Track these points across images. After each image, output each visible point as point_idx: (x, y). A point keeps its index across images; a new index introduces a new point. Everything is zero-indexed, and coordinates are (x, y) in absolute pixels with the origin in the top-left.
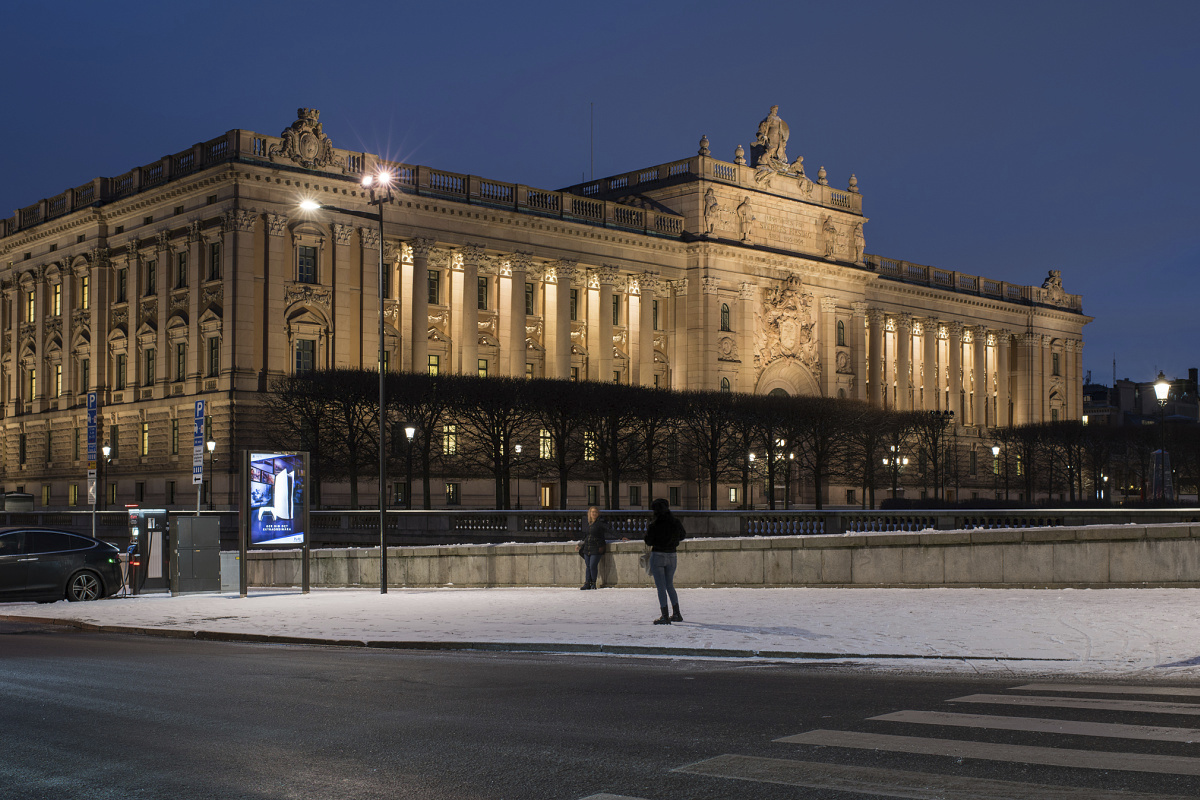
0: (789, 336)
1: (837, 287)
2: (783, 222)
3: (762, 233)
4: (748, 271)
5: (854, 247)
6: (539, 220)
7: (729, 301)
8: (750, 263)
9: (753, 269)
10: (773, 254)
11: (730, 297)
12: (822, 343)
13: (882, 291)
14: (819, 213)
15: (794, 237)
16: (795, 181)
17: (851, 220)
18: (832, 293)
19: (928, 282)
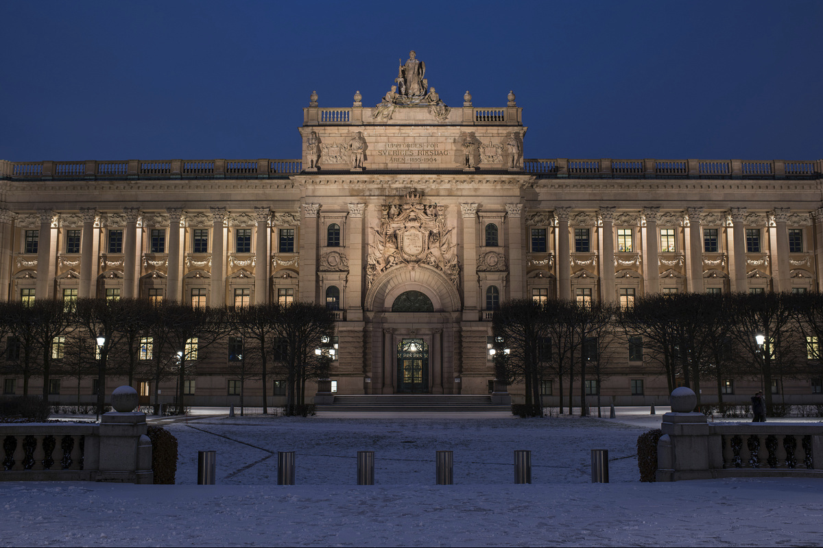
0: (413, 243)
1: (478, 194)
2: (408, 146)
3: (382, 159)
4: (355, 194)
5: (505, 155)
6: (136, 183)
7: (338, 221)
8: (356, 187)
9: (363, 190)
10: (376, 176)
11: (337, 217)
12: (460, 246)
13: (567, 190)
14: (458, 131)
15: (423, 158)
16: (426, 110)
17: (505, 132)
18: (470, 200)
19: (644, 175)
